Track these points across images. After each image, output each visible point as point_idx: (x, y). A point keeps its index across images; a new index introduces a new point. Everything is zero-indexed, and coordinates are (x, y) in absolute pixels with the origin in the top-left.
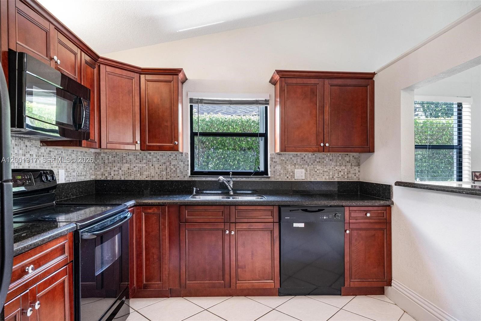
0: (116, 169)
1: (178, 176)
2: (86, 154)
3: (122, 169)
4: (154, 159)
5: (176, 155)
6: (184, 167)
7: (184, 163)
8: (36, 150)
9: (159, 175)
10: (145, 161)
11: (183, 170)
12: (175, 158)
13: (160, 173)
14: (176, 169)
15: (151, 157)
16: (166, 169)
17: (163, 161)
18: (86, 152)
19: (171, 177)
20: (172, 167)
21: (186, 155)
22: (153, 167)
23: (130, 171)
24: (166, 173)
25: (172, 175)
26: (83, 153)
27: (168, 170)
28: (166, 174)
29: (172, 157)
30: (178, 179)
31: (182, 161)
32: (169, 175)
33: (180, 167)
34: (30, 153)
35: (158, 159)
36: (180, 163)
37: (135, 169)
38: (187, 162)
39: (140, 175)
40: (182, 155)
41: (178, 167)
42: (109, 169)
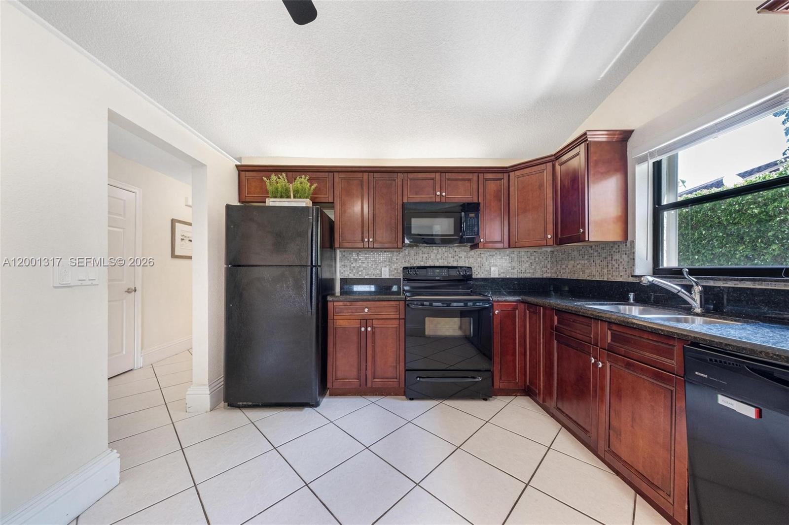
0: (564, 266)
1: (621, 276)
2: (535, 253)
3: (569, 267)
4: (596, 254)
5: (619, 246)
6: (628, 262)
7: (628, 257)
8: (465, 253)
9: (600, 273)
10: (586, 257)
11: (627, 268)
12: (617, 250)
13: (601, 271)
14: (619, 265)
15: (592, 251)
16: (608, 266)
17: (604, 255)
18: (535, 252)
19: (612, 276)
20: (614, 263)
21: (631, 245)
22: (594, 264)
23: (575, 269)
24: (608, 271)
25: (614, 273)
26: (529, 253)
27: (610, 266)
28: (607, 273)
29: (614, 249)
30: (621, 280)
31: (626, 254)
32: (610, 274)
33: (623, 262)
34: (459, 256)
35: (599, 253)
36: (624, 257)
37: (578, 267)
38: (632, 255)
39: (583, 273)
40: (626, 245)
41: (621, 262)
42: (559, 267)
